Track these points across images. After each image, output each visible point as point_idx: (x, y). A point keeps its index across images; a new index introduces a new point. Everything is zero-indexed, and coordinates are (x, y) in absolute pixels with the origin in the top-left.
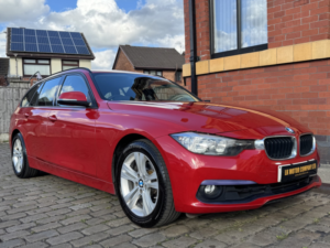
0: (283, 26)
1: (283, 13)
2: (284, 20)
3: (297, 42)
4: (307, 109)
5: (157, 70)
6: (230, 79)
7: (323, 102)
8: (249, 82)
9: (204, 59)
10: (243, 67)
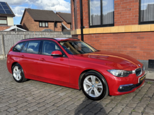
0: (121, 18)
1: (121, 13)
2: (121, 16)
3: (126, 25)
4: (129, 50)
5: (45, 22)
6: (98, 37)
7: (135, 47)
8: (106, 39)
9: (87, 28)
10: (104, 32)
